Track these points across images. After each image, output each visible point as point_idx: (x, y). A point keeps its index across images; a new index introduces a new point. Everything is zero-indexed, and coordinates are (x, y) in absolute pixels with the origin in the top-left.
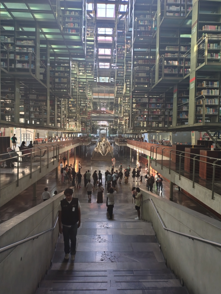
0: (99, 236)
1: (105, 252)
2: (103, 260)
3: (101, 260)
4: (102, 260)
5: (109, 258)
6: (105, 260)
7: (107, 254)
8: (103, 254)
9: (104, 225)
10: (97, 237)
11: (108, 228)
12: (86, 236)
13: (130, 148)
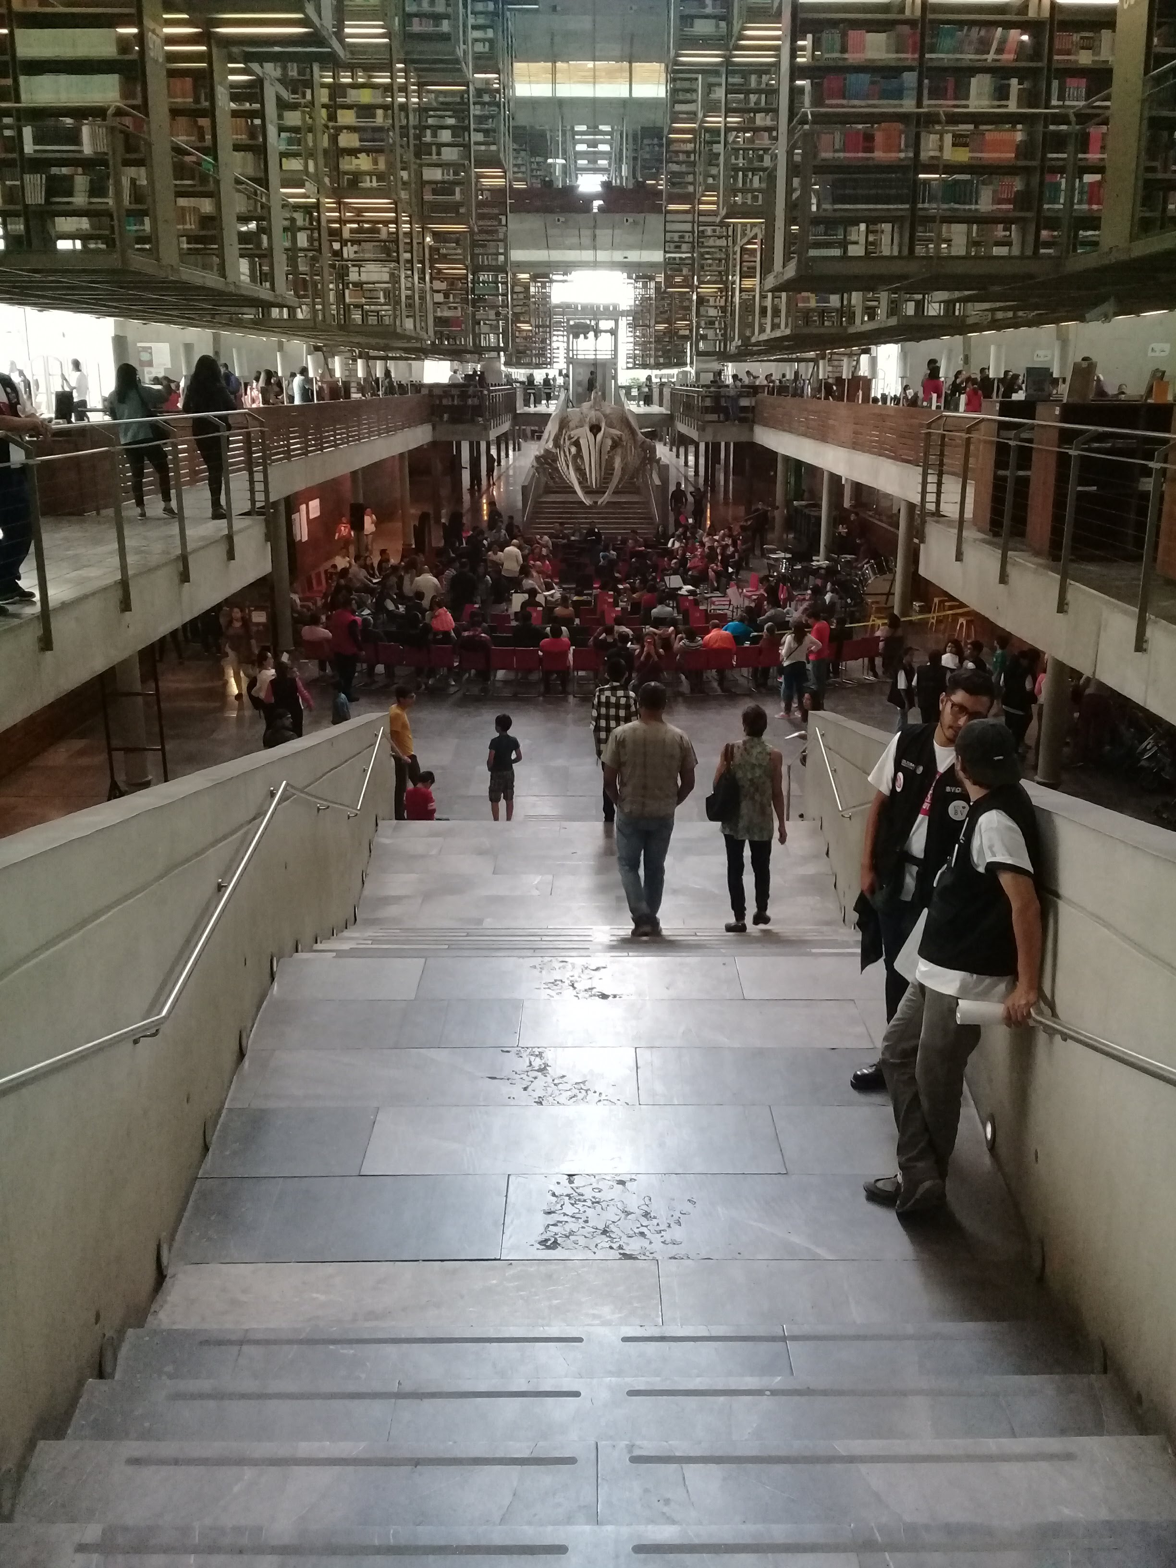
0: (540, 1055)
1: (578, 1181)
2: (555, 1245)
3: (543, 1242)
4: (549, 1244)
5: (601, 1226)
6: (569, 1243)
7: (588, 1193)
8: (558, 1191)
9: (576, 973)
10: (523, 1064)
11: (604, 996)
12: (441, 1056)
13: (776, 453)
